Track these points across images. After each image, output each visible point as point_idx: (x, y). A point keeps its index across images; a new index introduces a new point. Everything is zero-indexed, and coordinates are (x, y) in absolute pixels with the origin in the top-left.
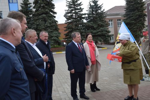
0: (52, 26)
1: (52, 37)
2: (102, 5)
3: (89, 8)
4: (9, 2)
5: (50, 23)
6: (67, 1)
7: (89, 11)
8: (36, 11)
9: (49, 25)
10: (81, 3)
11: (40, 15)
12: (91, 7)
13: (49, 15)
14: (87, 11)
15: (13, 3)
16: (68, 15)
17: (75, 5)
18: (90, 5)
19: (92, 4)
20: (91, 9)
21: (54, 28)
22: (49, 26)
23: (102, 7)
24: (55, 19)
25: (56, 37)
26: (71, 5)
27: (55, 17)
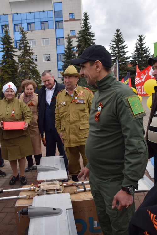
2: (148, 48)
3: (134, 51)
4: (57, 45)
6: (110, 44)
7: (134, 54)
10: (125, 46)
12: (137, 50)
14: (132, 54)
15: (60, 45)
17: (119, 48)
18: (137, 47)
19: (138, 47)
20: (137, 51)
23: (150, 49)
26: (115, 48)
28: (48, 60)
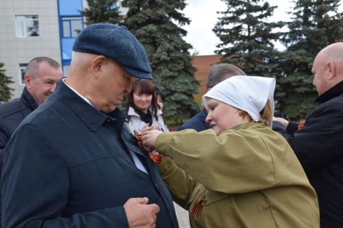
0: (173, 60)
1: (173, 93)
3: (295, 5)
5: (169, 51)
8: (129, 14)
9: (164, 56)
11: (140, 26)
12: (302, 2)
13: (168, 27)
14: (289, 13)
16: (225, 27)
20: (301, 6)
21: (181, 67)
22: (165, 61)
24: (184, 38)
25: (184, 93)
27: (184, 33)
28: (35, 34)
